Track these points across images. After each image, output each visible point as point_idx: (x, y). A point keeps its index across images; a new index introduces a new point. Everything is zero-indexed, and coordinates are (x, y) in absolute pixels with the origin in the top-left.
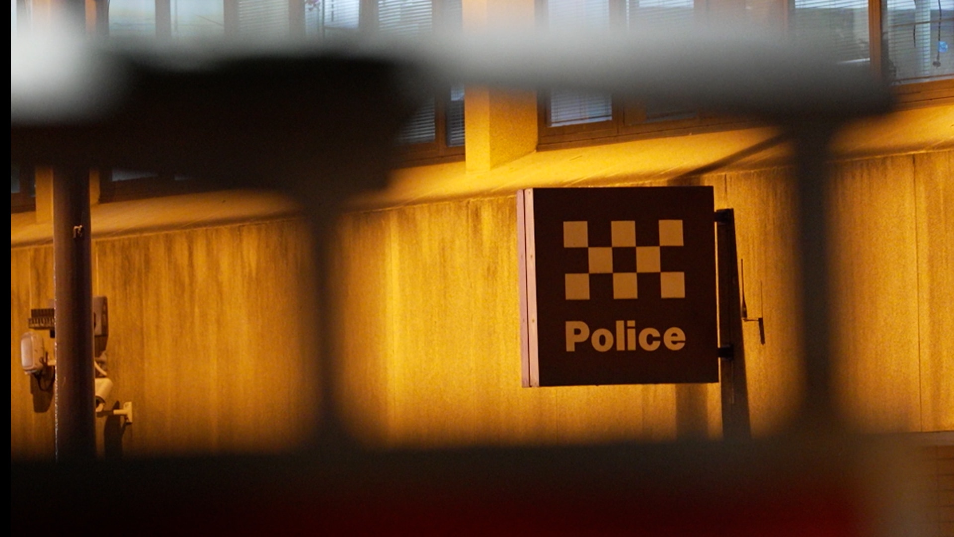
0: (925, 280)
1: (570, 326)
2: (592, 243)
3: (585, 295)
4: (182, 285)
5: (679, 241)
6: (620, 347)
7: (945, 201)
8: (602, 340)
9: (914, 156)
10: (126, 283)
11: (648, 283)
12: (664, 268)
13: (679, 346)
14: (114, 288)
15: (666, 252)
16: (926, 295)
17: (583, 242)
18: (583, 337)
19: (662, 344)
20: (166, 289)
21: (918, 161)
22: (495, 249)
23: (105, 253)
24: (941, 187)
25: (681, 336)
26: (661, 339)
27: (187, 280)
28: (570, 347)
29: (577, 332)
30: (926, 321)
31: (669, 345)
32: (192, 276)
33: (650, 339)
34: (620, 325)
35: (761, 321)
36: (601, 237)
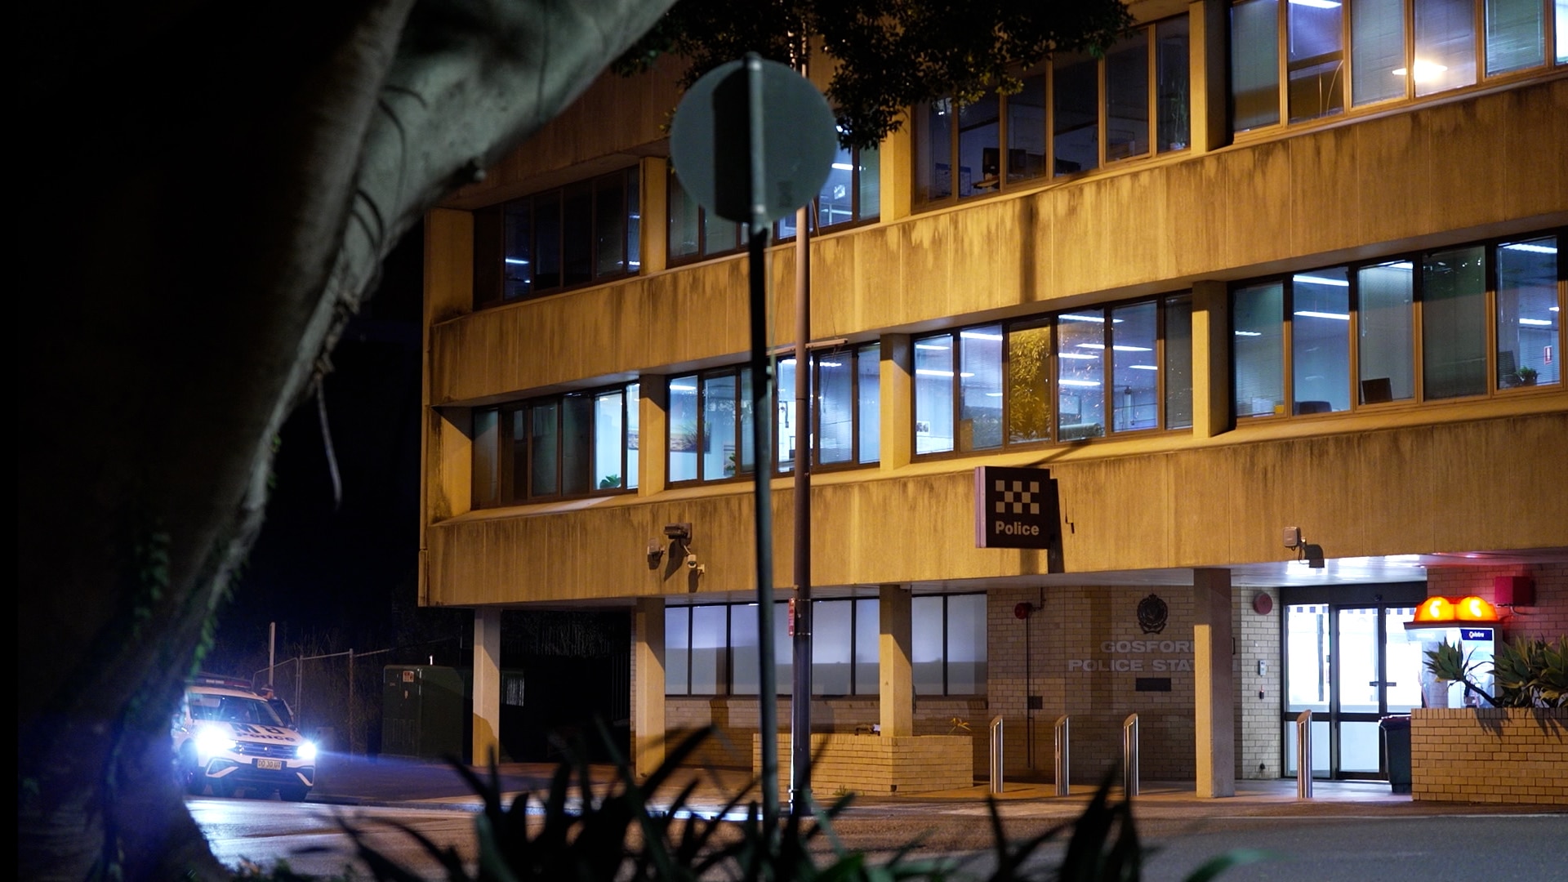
0: (1172, 505)
1: (998, 523)
2: (1006, 490)
3: (1003, 511)
4: (735, 518)
5: (1037, 491)
6: (1016, 533)
7: (1186, 472)
8: (1009, 529)
9: (1167, 455)
10: (703, 517)
11: (1026, 507)
12: (1032, 501)
13: (1037, 533)
14: (696, 520)
15: (1033, 495)
16: (1172, 511)
17: (1003, 489)
18: (1002, 528)
19: (1031, 533)
20: (725, 520)
21: (1169, 457)
22: (915, 499)
23: (691, 506)
24: (1183, 466)
25: (1038, 529)
26: (1030, 530)
27: (737, 515)
28: (997, 532)
29: (1000, 526)
30: (1172, 521)
31: (1034, 533)
32: (740, 514)
33: (1026, 530)
34: (1015, 523)
35: (1072, 524)
36: (1009, 487)
